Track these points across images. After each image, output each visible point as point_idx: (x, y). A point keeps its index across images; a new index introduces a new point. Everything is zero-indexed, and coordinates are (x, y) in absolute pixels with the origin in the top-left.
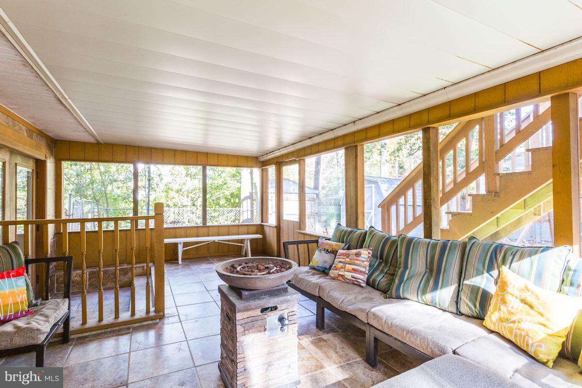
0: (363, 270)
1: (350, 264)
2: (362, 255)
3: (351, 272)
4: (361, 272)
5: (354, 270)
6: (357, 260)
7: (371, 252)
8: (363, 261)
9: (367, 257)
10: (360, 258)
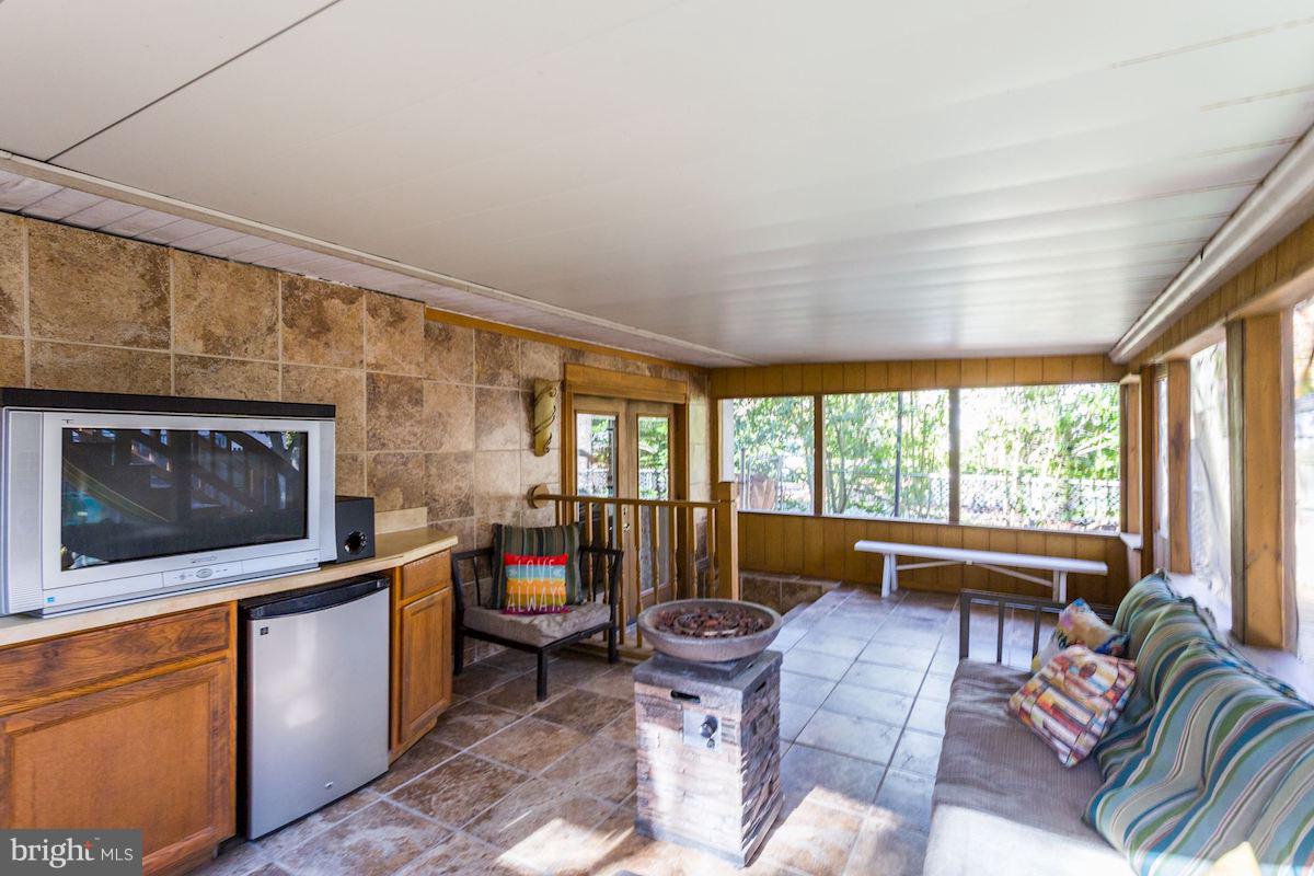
0: (1083, 718)
1: (1058, 689)
2: (1095, 676)
3: (1045, 711)
4: (1071, 722)
5: (1056, 711)
6: (1077, 684)
7: (1130, 677)
8: (1092, 695)
9: (1107, 684)
10: (1087, 683)
